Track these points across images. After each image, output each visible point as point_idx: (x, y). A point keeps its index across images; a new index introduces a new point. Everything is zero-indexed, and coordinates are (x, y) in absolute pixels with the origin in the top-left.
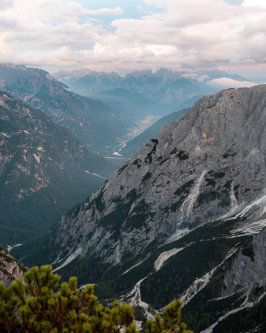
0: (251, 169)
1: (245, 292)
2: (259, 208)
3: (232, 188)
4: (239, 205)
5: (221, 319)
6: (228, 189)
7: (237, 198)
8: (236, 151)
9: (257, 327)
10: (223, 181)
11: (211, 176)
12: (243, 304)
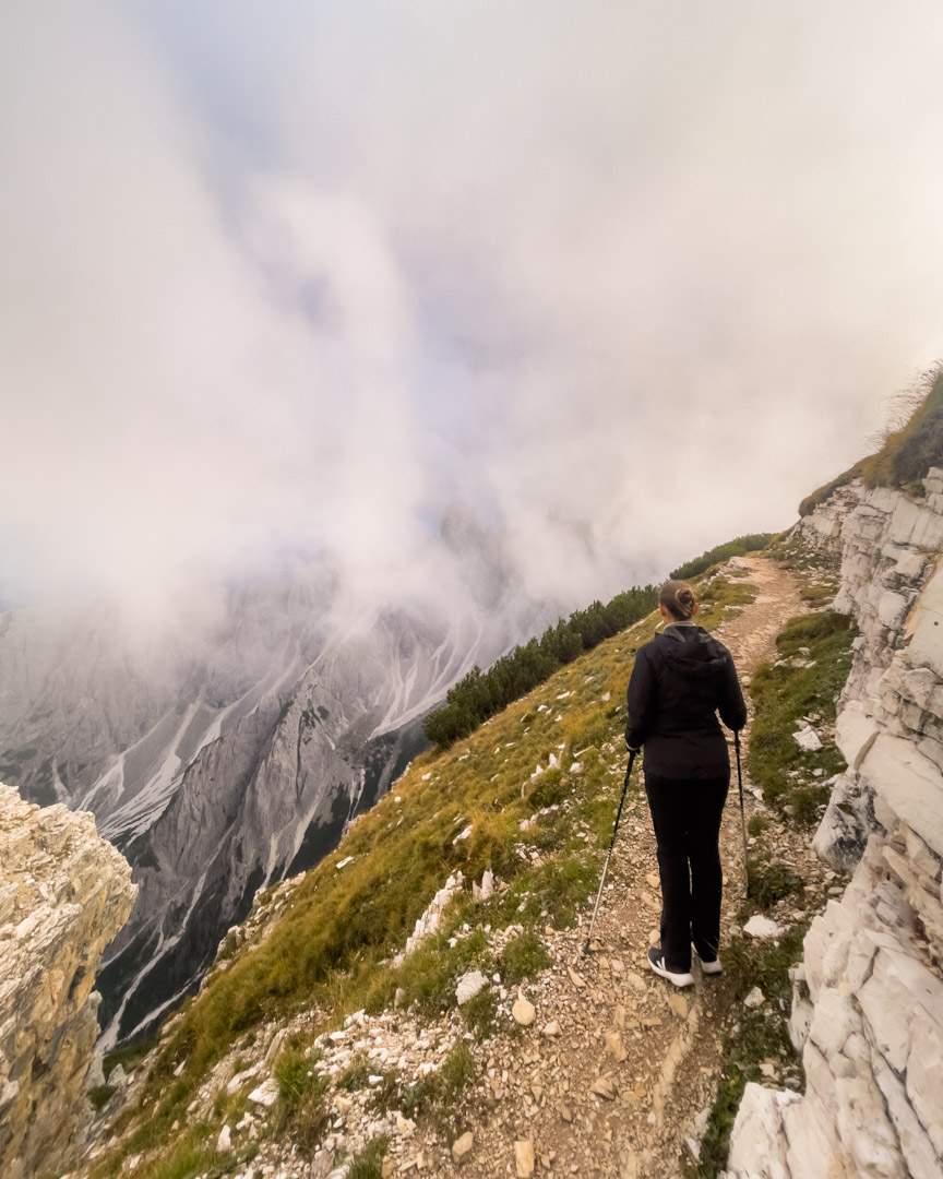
0: (84, 730)
1: (154, 927)
2: (109, 790)
3: (55, 770)
4: (72, 795)
5: (128, 995)
6: (48, 775)
7: (66, 786)
8: (52, 708)
9: (199, 969)
10: (36, 763)
11: (10, 759)
12: (158, 948)
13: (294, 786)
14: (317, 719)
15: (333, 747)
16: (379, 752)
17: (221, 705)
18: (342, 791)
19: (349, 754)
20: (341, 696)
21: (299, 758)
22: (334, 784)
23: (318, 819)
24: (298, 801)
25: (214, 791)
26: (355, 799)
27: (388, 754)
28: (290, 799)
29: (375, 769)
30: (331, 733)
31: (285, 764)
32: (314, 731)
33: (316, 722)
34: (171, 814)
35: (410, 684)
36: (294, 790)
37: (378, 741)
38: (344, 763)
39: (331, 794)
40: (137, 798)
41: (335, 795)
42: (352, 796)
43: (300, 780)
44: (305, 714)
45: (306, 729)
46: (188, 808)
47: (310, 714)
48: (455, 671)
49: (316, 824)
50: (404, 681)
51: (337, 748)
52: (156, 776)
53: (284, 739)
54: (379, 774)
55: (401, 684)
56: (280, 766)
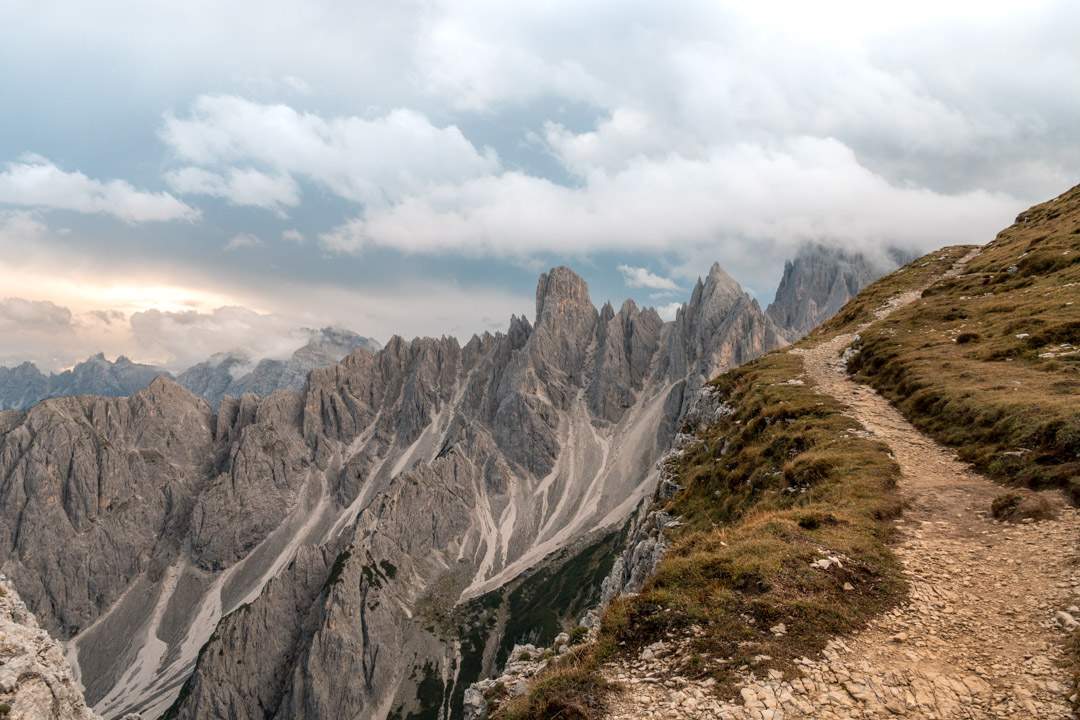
13: (361, 665)
14: (382, 576)
15: (409, 615)
16: (477, 618)
17: (217, 567)
18: (430, 670)
19: (433, 623)
20: (409, 547)
21: (364, 629)
22: (416, 662)
23: (400, 709)
24: (368, 687)
25: (244, 677)
26: (450, 682)
27: (492, 621)
28: (357, 684)
29: (475, 642)
30: (402, 596)
31: (346, 637)
32: (381, 592)
33: (382, 581)
34: (184, 711)
35: (508, 529)
36: (361, 672)
37: (473, 605)
38: (428, 635)
39: (414, 675)
40: (107, 699)
41: (421, 677)
42: (445, 677)
43: (368, 658)
44: (366, 569)
45: (371, 590)
46: (209, 700)
47: (372, 570)
48: (573, 510)
49: (399, 716)
50: (498, 526)
51: (414, 616)
52: (133, 668)
53: (342, 603)
54: (481, 647)
55: (494, 530)
56: (340, 639)
